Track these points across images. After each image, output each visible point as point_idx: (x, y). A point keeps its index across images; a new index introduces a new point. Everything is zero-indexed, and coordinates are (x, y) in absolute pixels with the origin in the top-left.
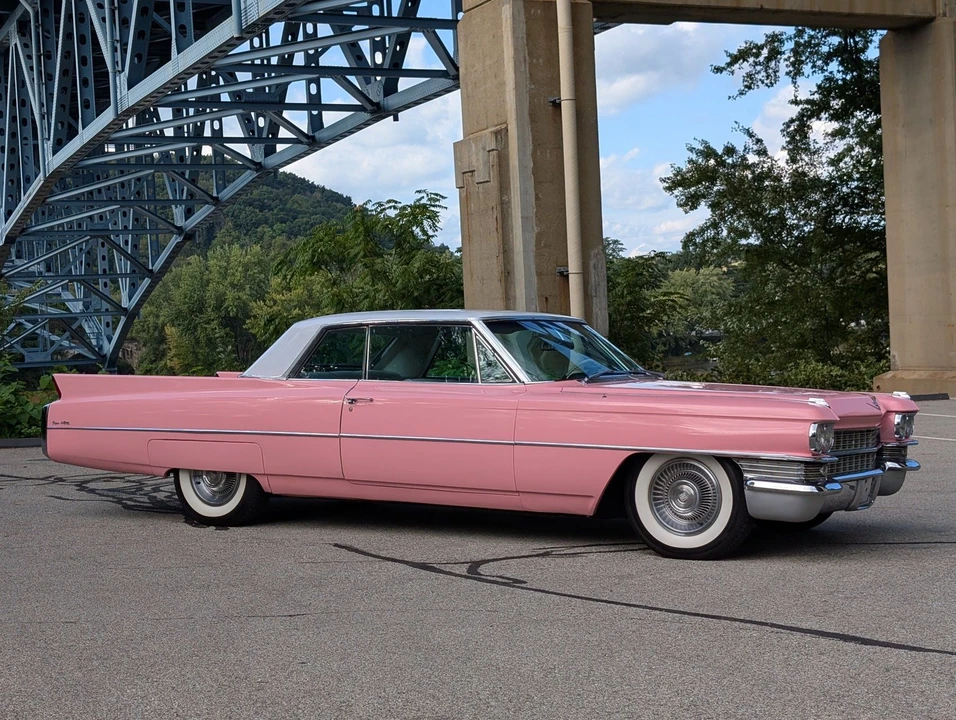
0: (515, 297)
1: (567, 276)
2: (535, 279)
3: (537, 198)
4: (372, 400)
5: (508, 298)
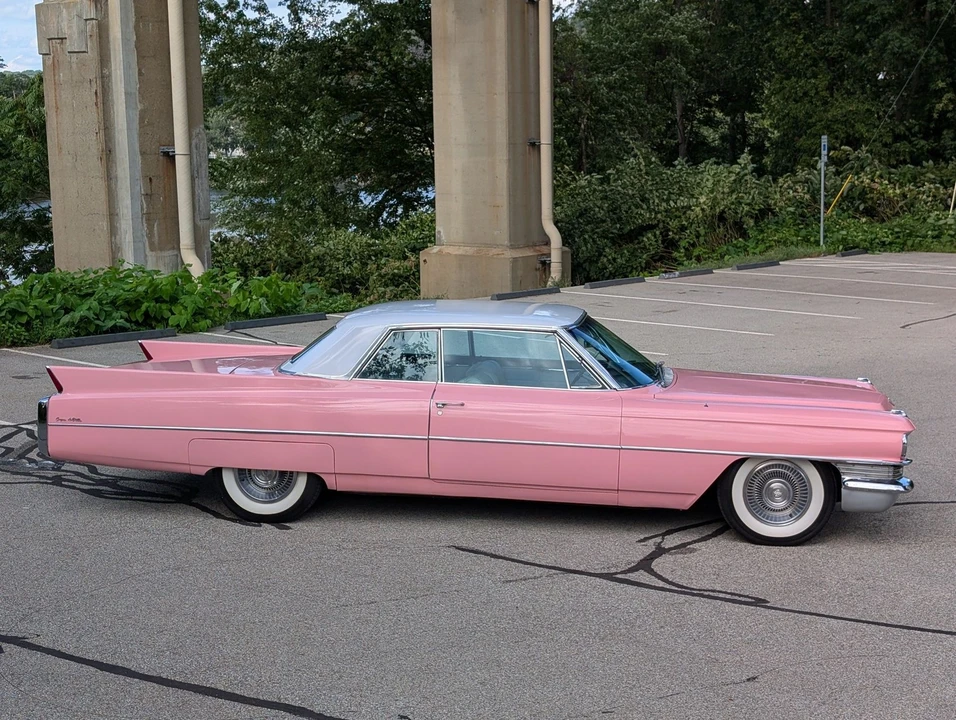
0: (116, 177)
2: (139, 158)
3: (140, 74)
4: (463, 405)
5: (110, 177)
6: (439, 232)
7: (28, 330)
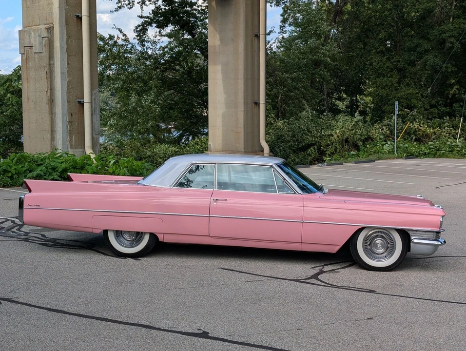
0: (55, 113)
1: (83, 104)
2: (66, 104)
3: (68, 64)
4: (226, 200)
5: (52, 113)
6: (210, 145)
7: (11, 180)
